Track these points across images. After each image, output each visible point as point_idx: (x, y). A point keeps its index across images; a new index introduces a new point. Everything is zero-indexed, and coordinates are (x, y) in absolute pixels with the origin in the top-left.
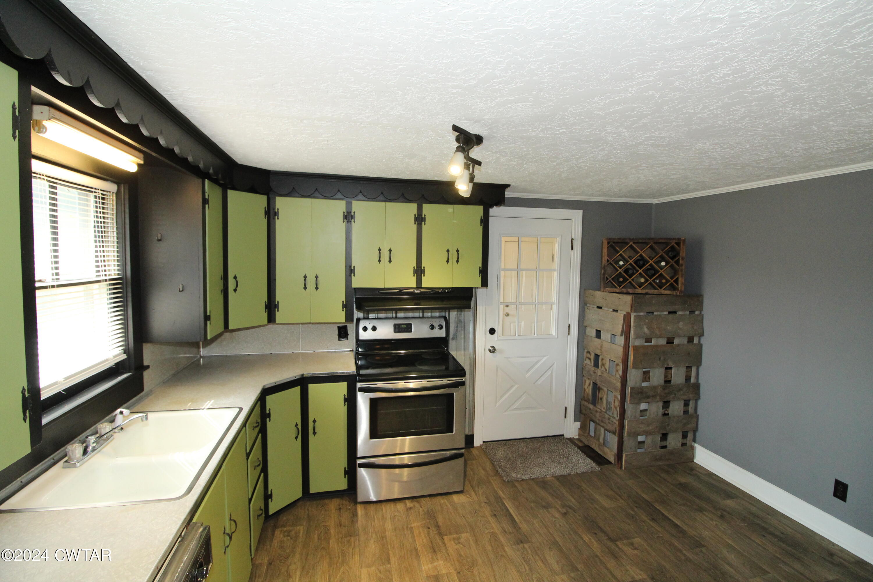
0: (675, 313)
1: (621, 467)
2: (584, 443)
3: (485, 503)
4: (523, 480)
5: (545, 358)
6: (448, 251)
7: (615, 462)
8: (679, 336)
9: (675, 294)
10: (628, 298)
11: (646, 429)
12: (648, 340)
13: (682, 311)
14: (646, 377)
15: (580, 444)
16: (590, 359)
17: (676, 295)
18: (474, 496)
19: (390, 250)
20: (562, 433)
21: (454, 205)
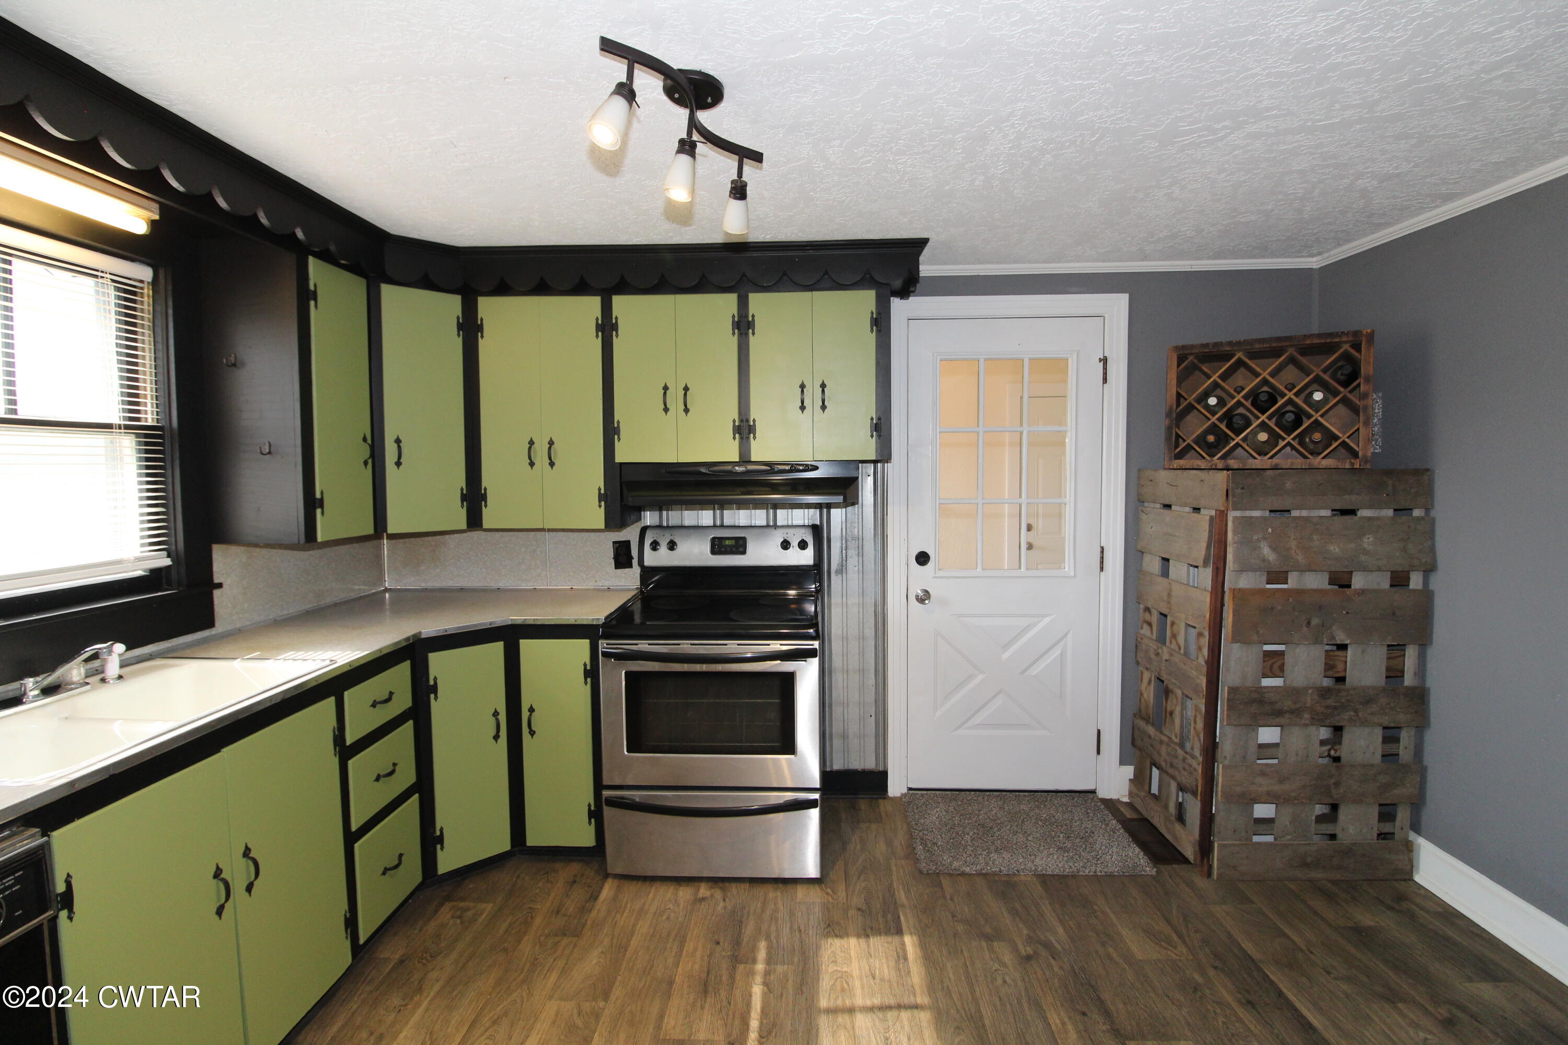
0: (1352, 512)
1: (1209, 874)
2: (1139, 813)
3: (859, 909)
4: (963, 874)
5: (1047, 620)
6: (802, 387)
7: (1195, 859)
8: (1365, 569)
9: (1347, 466)
10: (1221, 477)
11: (1277, 788)
12: (1277, 576)
13: (1370, 507)
14: (1272, 666)
15: (1129, 814)
16: (1150, 624)
17: (1352, 469)
18: (842, 894)
19: (686, 389)
20: (1090, 787)
21: (814, 292)
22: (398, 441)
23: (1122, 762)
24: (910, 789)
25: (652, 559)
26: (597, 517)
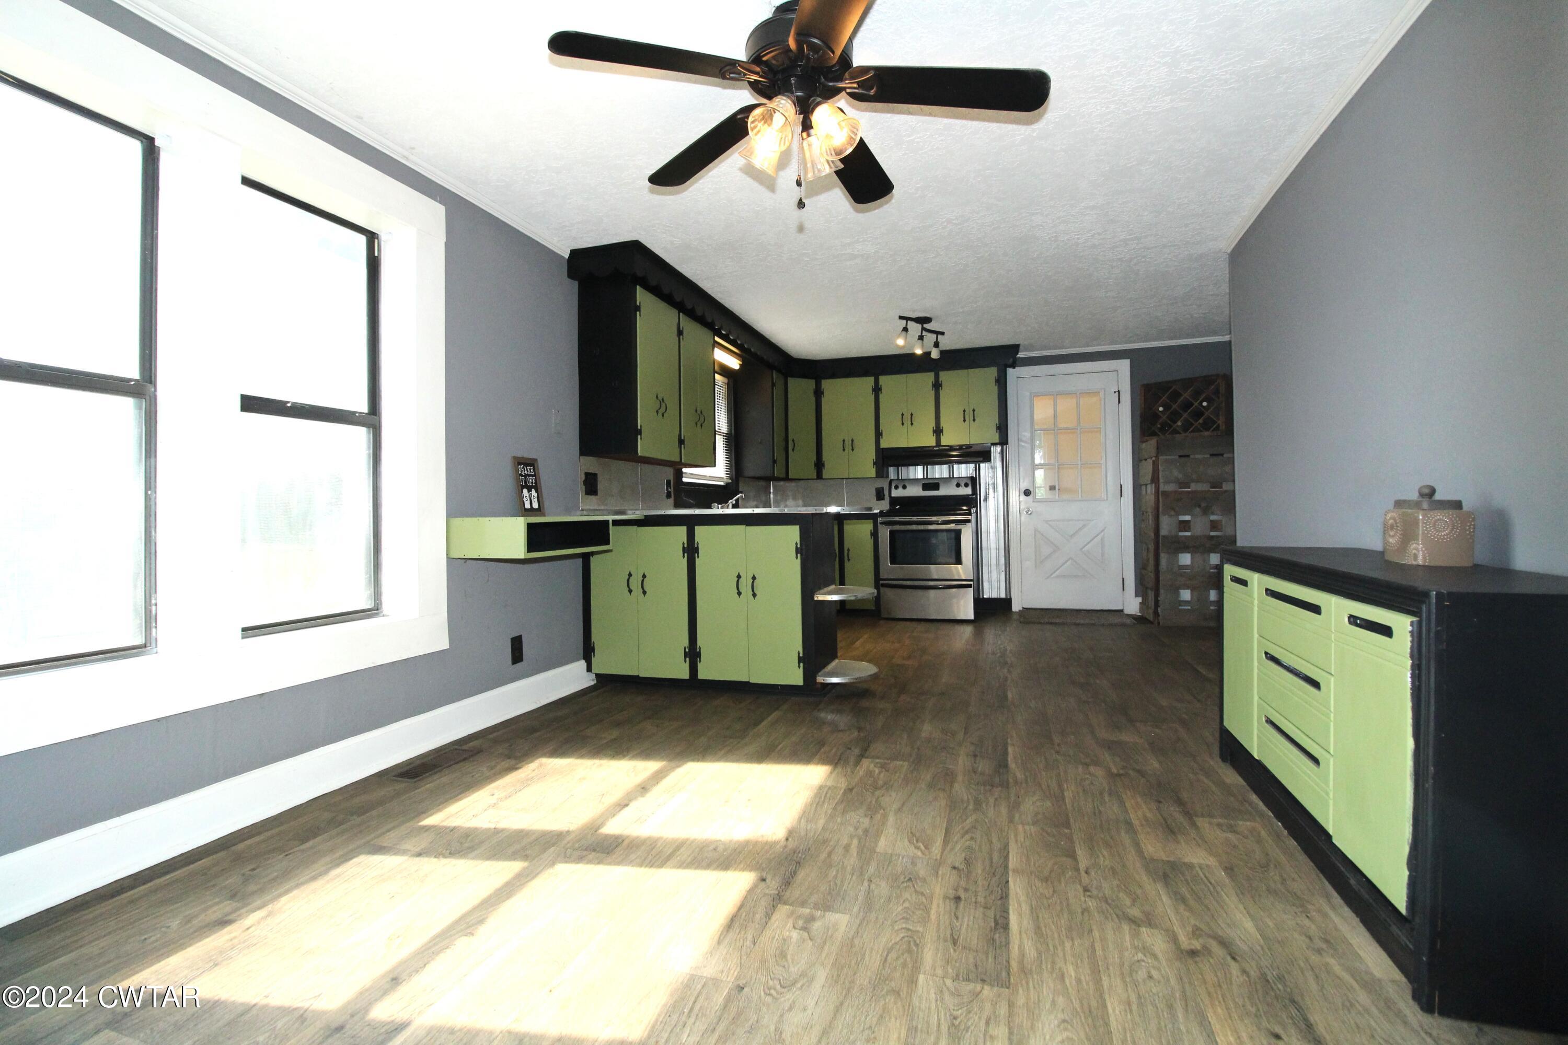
1: (1159, 624)
2: (1145, 620)
5: (1094, 522)
6: (964, 411)
7: (1154, 620)
9: (1215, 434)
10: (1157, 444)
11: (1189, 582)
12: (1184, 485)
14: (1184, 527)
17: (1217, 436)
19: (912, 415)
20: (1120, 608)
21: (969, 370)
22: (793, 441)
23: (1137, 595)
24: (1024, 608)
25: (895, 493)
26: (872, 472)
